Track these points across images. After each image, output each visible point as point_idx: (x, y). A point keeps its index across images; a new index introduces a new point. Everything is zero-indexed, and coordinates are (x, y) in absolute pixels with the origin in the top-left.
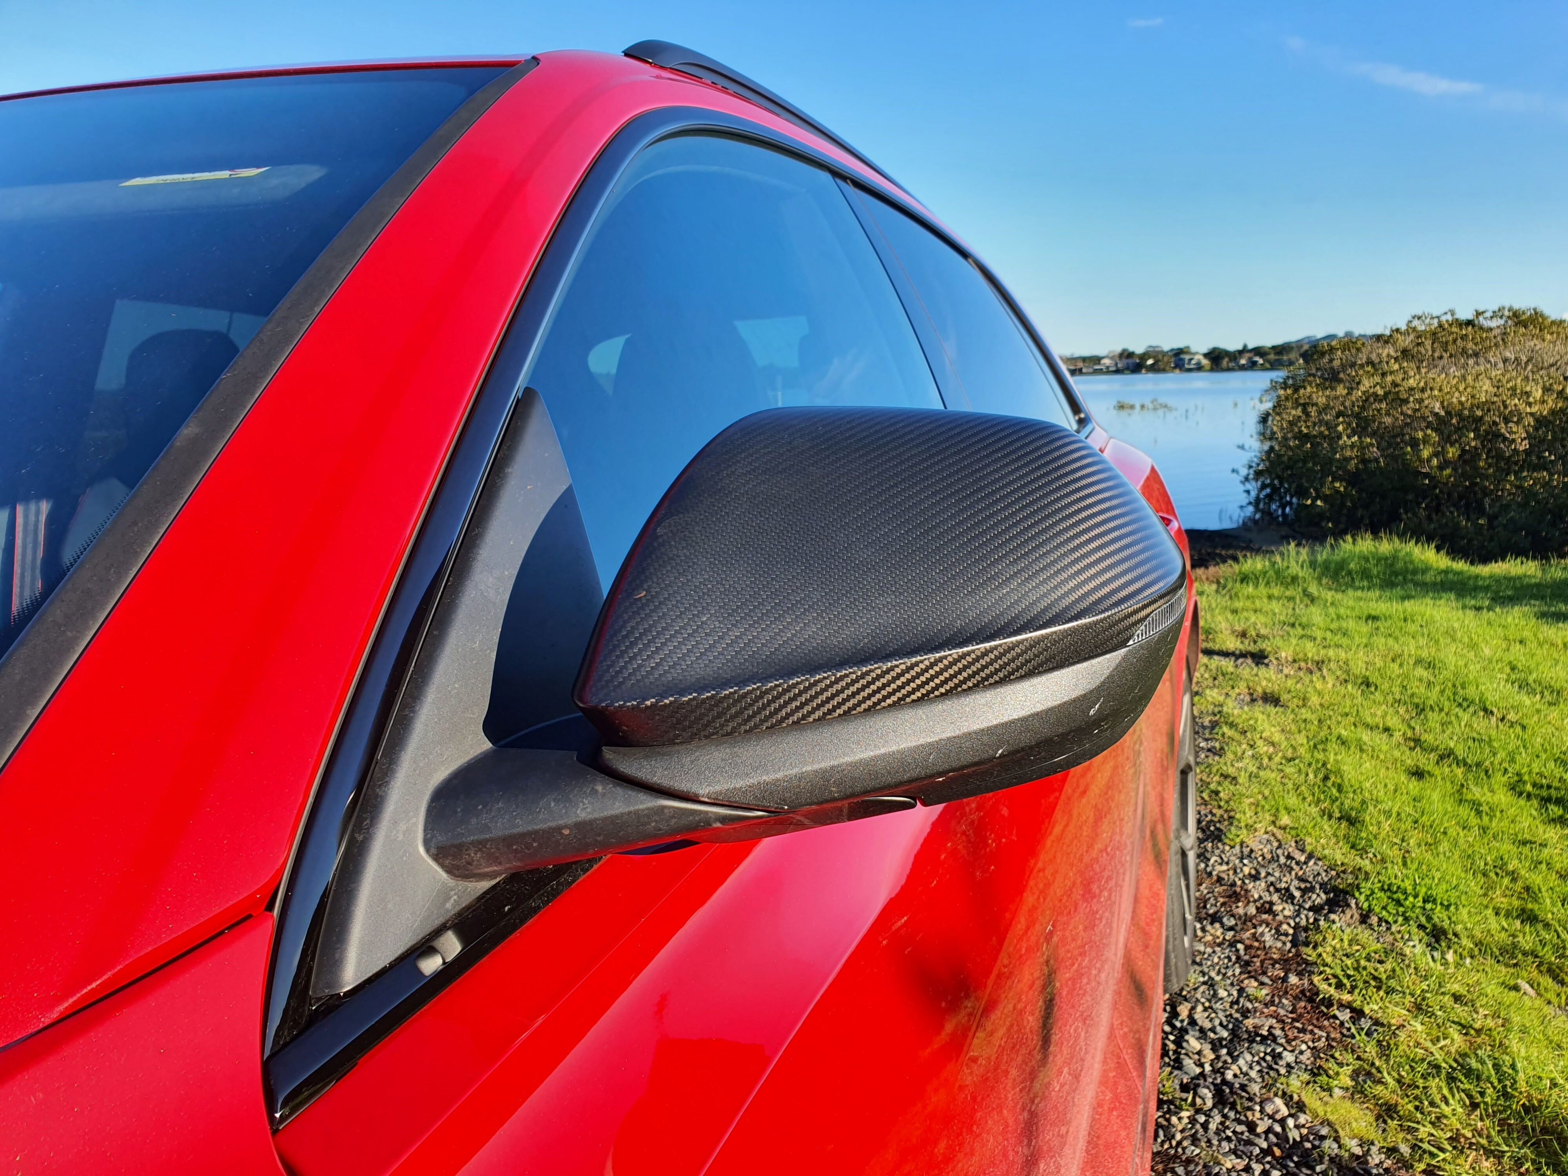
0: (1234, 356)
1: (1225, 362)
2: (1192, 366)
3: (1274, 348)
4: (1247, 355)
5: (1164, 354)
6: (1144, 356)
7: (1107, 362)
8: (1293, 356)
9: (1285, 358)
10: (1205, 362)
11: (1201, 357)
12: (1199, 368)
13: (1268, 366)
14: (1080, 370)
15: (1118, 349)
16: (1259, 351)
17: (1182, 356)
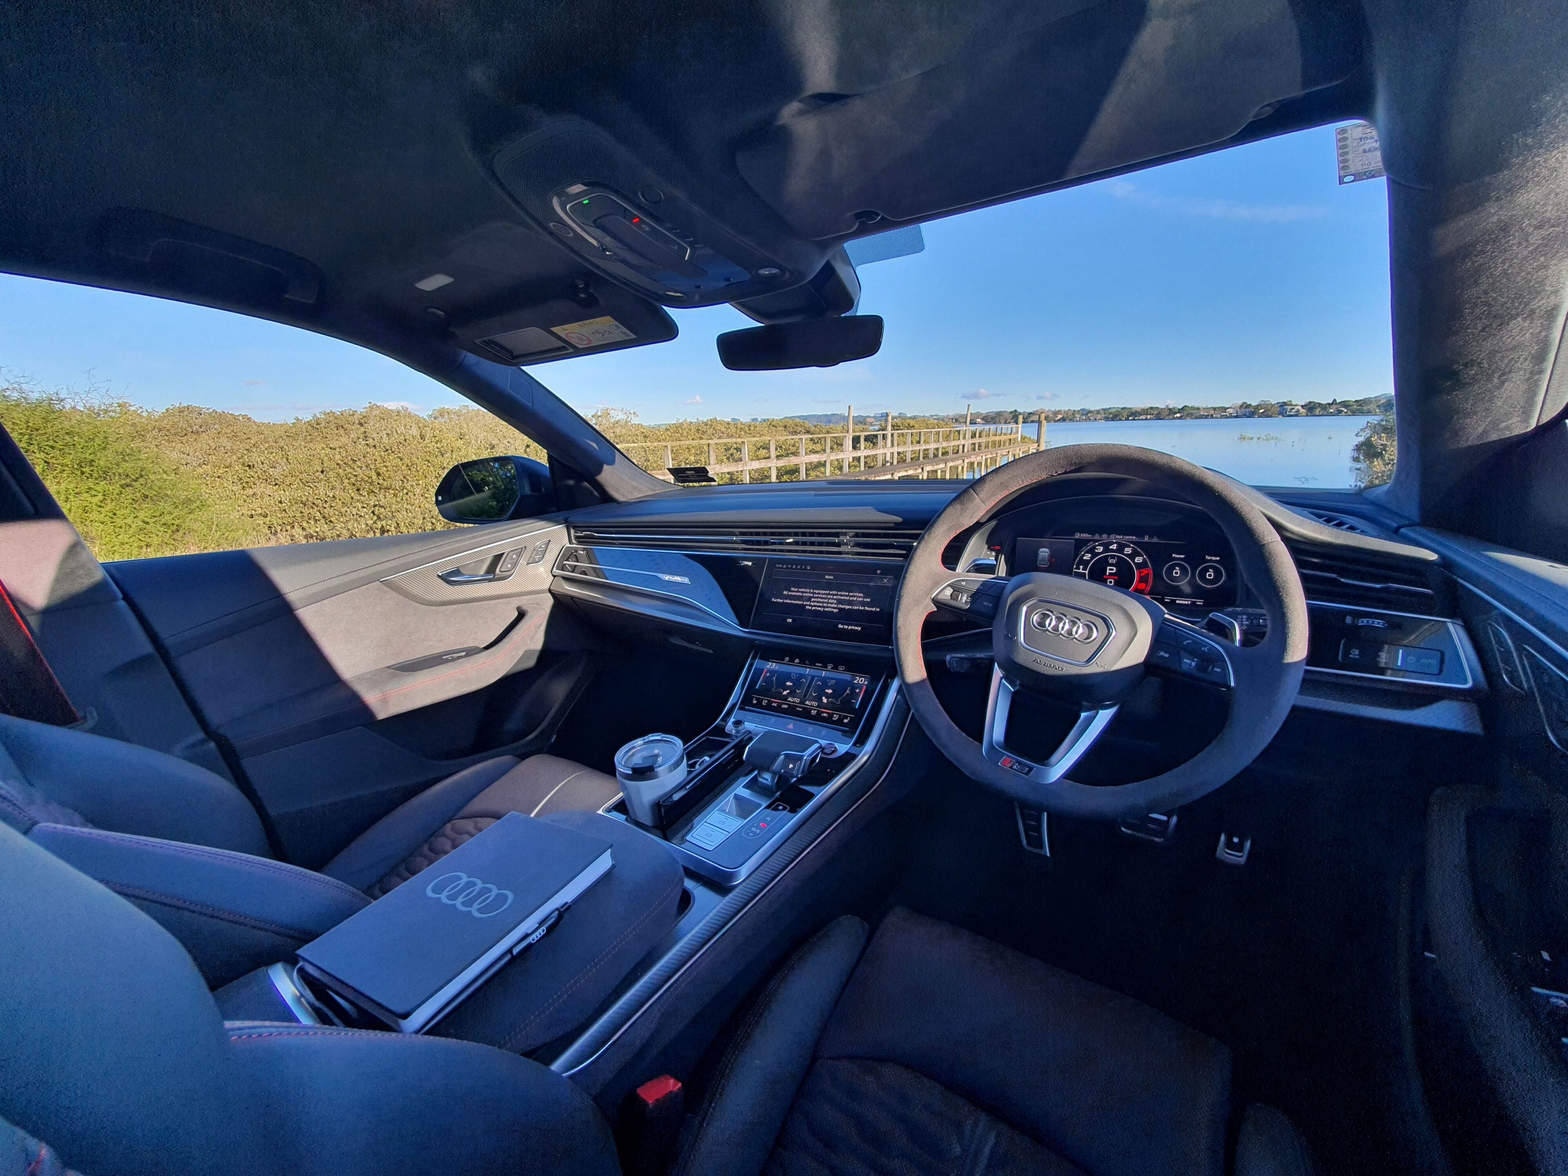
0: (1324, 407)
1: (1317, 411)
2: (1292, 413)
3: (1356, 401)
4: (1335, 406)
5: (1273, 406)
6: (1257, 407)
7: (1231, 411)
8: (1372, 407)
9: (1365, 408)
10: (1302, 410)
11: (1300, 408)
12: (1297, 415)
13: (1349, 413)
14: (1212, 416)
15: (1240, 403)
16: (1345, 404)
17: (1285, 407)
